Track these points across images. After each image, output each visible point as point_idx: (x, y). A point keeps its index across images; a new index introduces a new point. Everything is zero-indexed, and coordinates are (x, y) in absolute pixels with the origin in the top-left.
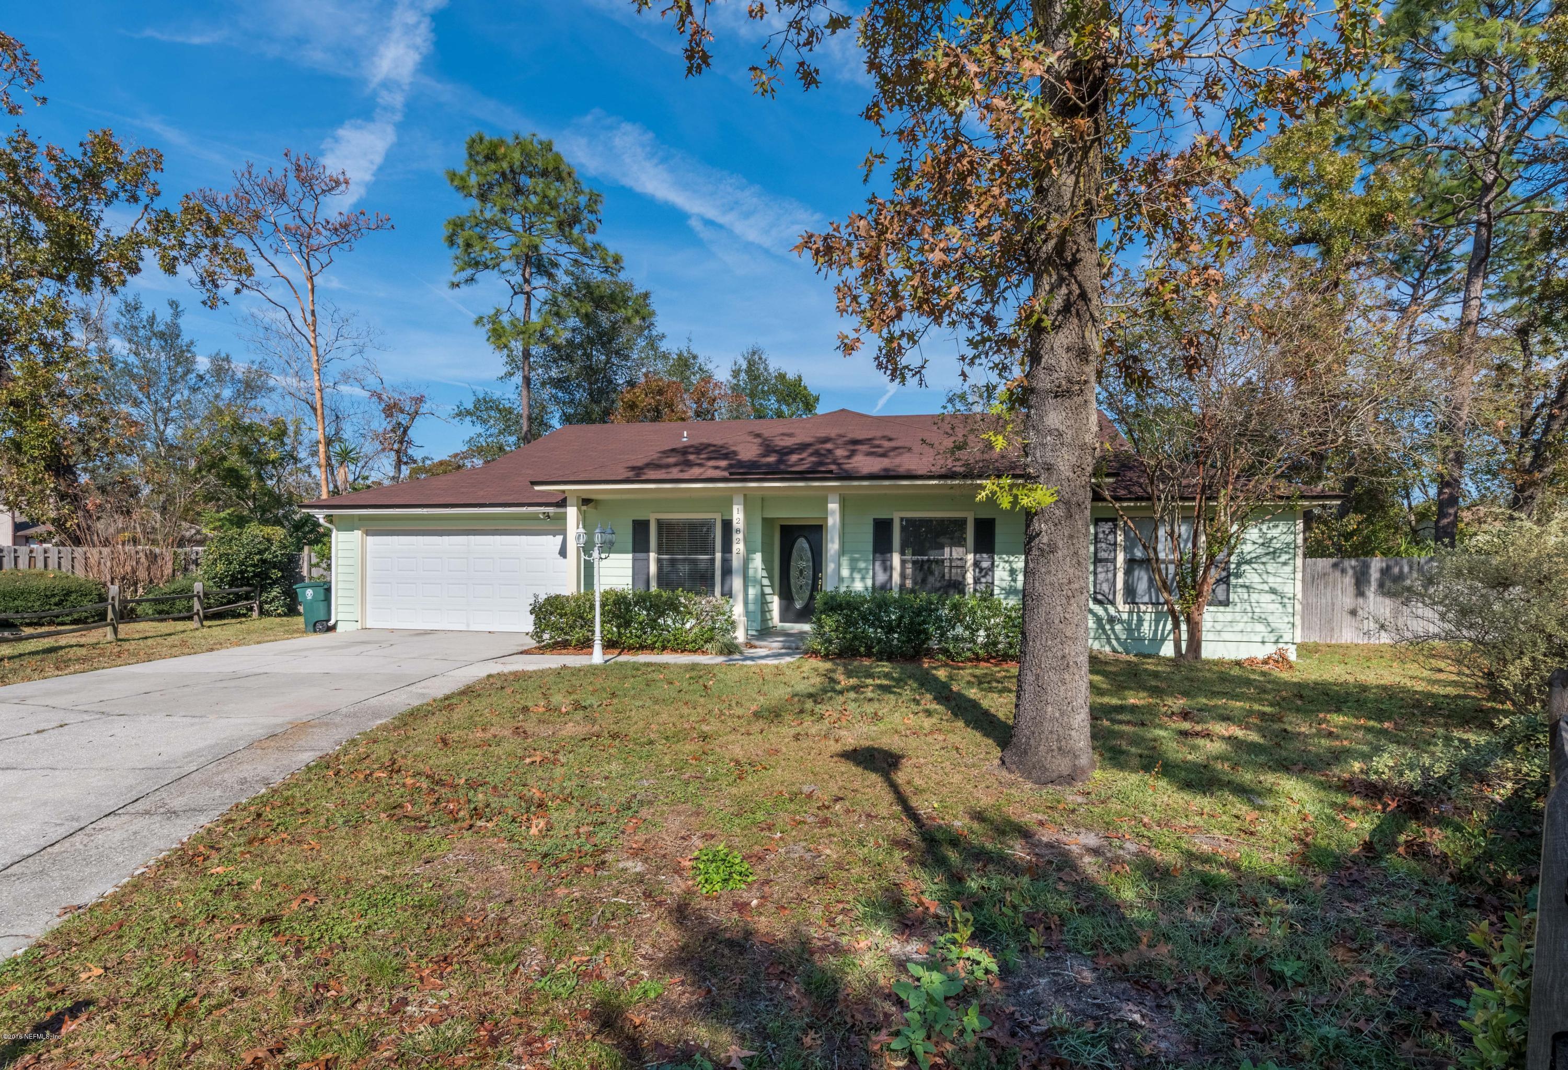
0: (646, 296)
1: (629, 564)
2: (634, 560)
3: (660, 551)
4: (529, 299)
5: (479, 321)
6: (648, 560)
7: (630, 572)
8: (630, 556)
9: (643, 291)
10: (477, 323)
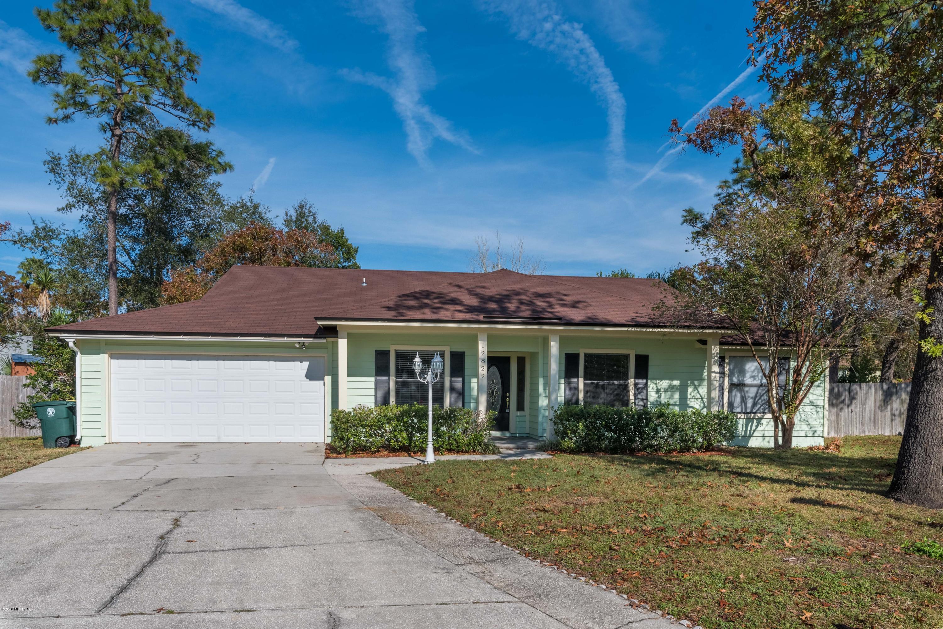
1: (372, 385)
2: (376, 382)
3: (398, 375)
6: (388, 382)
7: (372, 393)
8: (373, 379)
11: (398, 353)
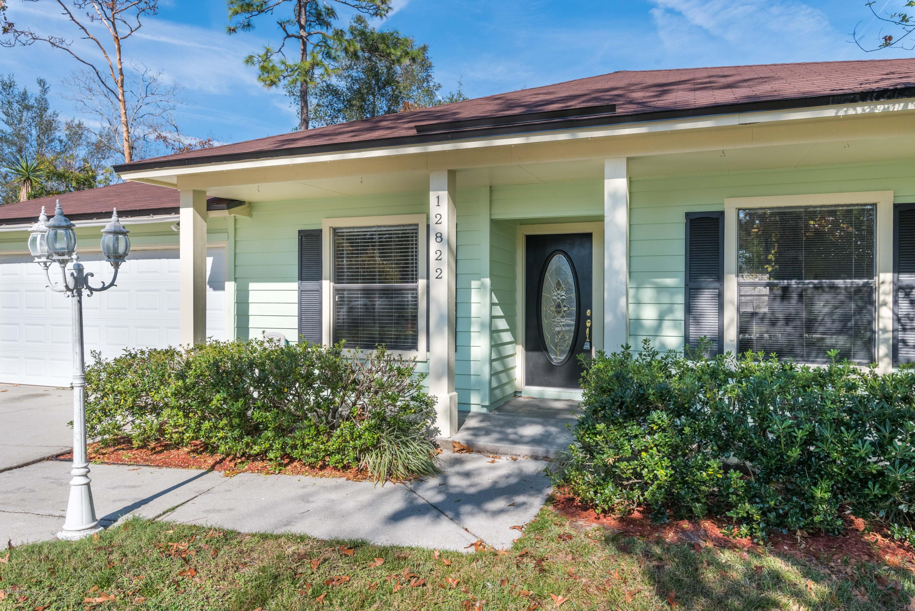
0: (424, 49)
1: (294, 297)
2: (301, 292)
3: (338, 278)
4: (304, 44)
5: (249, 60)
6: (319, 291)
7: (294, 310)
8: (295, 285)
9: (422, 45)
10: (247, 62)
11: (335, 231)
